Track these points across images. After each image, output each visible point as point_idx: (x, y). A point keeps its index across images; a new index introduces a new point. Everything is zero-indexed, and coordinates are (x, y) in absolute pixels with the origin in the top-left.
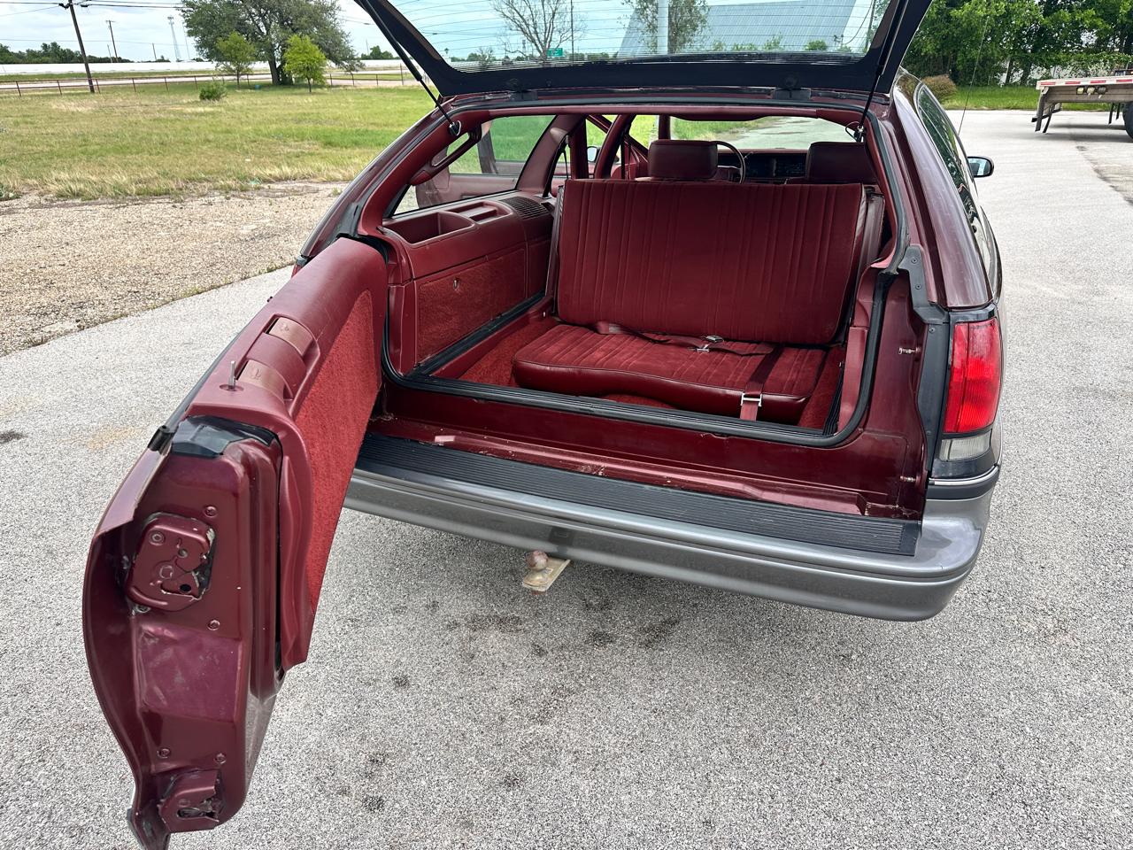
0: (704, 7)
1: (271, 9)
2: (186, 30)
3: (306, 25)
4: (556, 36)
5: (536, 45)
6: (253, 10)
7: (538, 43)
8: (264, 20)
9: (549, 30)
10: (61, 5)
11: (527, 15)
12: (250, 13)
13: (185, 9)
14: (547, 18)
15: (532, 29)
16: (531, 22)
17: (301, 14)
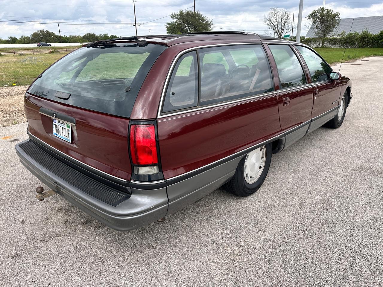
0: (338, 19)
1: (192, 25)
2: (167, 31)
3: (201, 29)
4: (285, 31)
5: (278, 34)
6: (186, 25)
7: (278, 33)
8: (189, 28)
9: (283, 29)
10: (133, 25)
11: (275, 24)
12: (186, 26)
13: (167, 26)
14: (282, 25)
15: (277, 28)
16: (277, 26)
17: (200, 26)
